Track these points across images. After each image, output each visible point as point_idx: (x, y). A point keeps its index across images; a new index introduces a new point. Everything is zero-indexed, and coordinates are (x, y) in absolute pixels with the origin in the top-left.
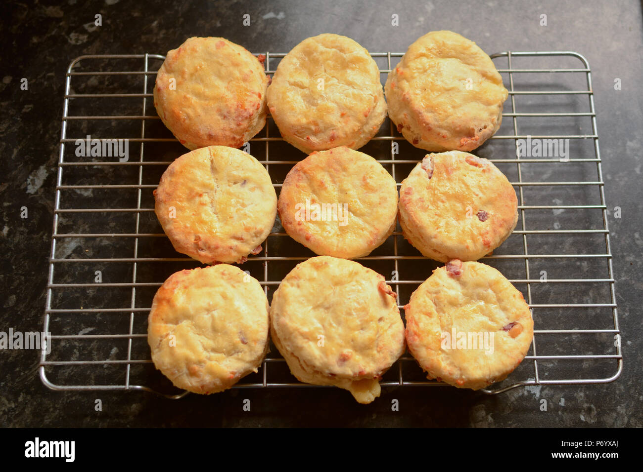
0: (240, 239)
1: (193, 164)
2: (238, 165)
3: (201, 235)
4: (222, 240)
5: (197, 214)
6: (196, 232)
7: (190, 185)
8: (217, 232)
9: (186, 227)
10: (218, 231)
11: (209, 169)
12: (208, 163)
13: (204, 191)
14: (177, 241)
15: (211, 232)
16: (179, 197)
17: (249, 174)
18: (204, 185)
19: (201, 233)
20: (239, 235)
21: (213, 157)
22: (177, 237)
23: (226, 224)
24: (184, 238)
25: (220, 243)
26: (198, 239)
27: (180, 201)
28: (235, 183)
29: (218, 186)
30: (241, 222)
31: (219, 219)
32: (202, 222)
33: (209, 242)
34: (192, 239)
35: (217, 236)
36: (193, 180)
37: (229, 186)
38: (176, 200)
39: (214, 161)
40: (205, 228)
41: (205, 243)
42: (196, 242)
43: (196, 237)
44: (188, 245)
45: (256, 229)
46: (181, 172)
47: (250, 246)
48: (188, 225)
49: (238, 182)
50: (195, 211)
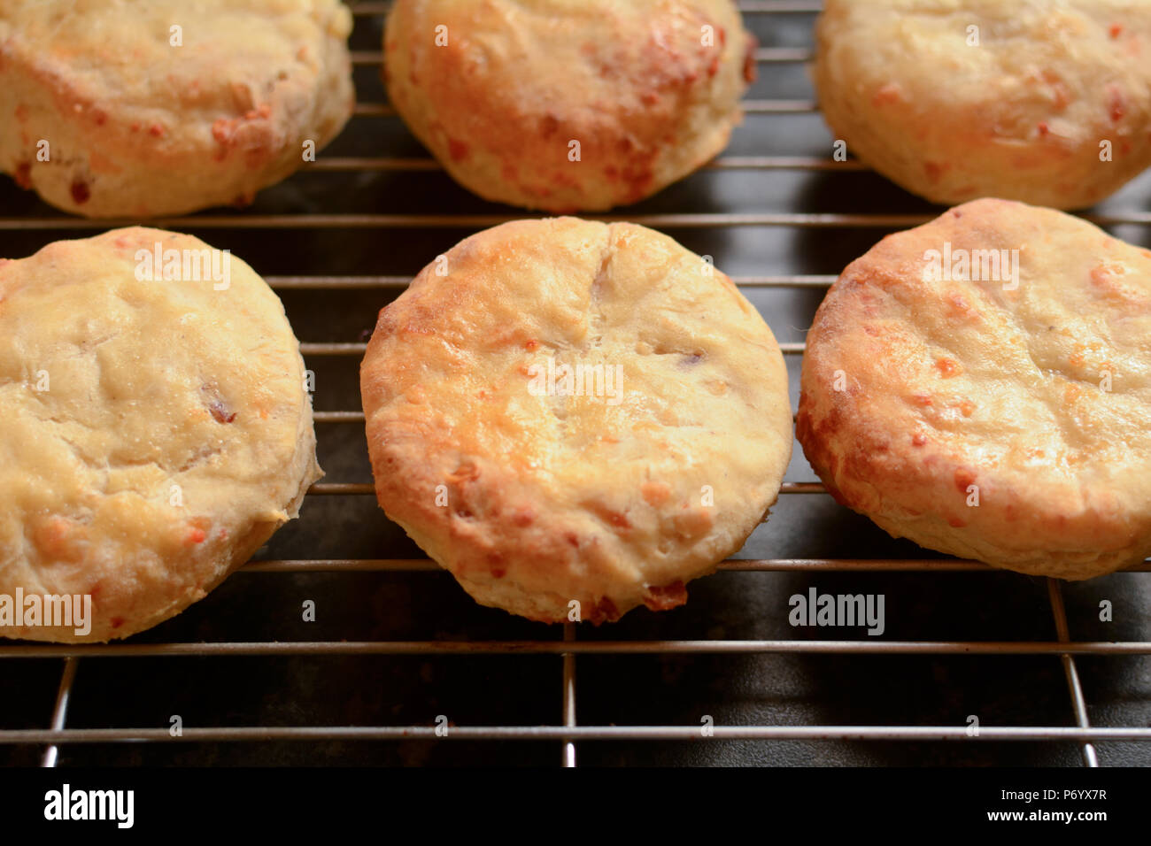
0: (615, 520)
1: (540, 248)
2: (692, 299)
3: (480, 463)
4: (549, 500)
5: (497, 397)
6: (470, 448)
7: (507, 303)
8: (543, 468)
9: (441, 425)
10: (549, 466)
11: (588, 278)
12: (593, 263)
13: (546, 334)
14: (390, 461)
15: (521, 462)
16: (457, 328)
17: (716, 337)
18: (553, 319)
19: (484, 455)
20: (618, 502)
21: (614, 249)
22: (396, 449)
23: (586, 457)
24: (418, 457)
25: (536, 508)
26: (467, 471)
27: (454, 342)
28: (660, 350)
29: (599, 339)
30: (642, 463)
31: (565, 436)
32: (502, 424)
33: (501, 492)
34: (446, 468)
35: (535, 482)
36: (523, 293)
37: (639, 351)
38: (441, 336)
39: (615, 260)
40: (507, 446)
41: (488, 494)
42: (456, 478)
43: (463, 464)
44: (423, 484)
45: (686, 506)
46: (493, 260)
47: (643, 564)
48: (451, 421)
49: (675, 352)
50: (494, 388)
